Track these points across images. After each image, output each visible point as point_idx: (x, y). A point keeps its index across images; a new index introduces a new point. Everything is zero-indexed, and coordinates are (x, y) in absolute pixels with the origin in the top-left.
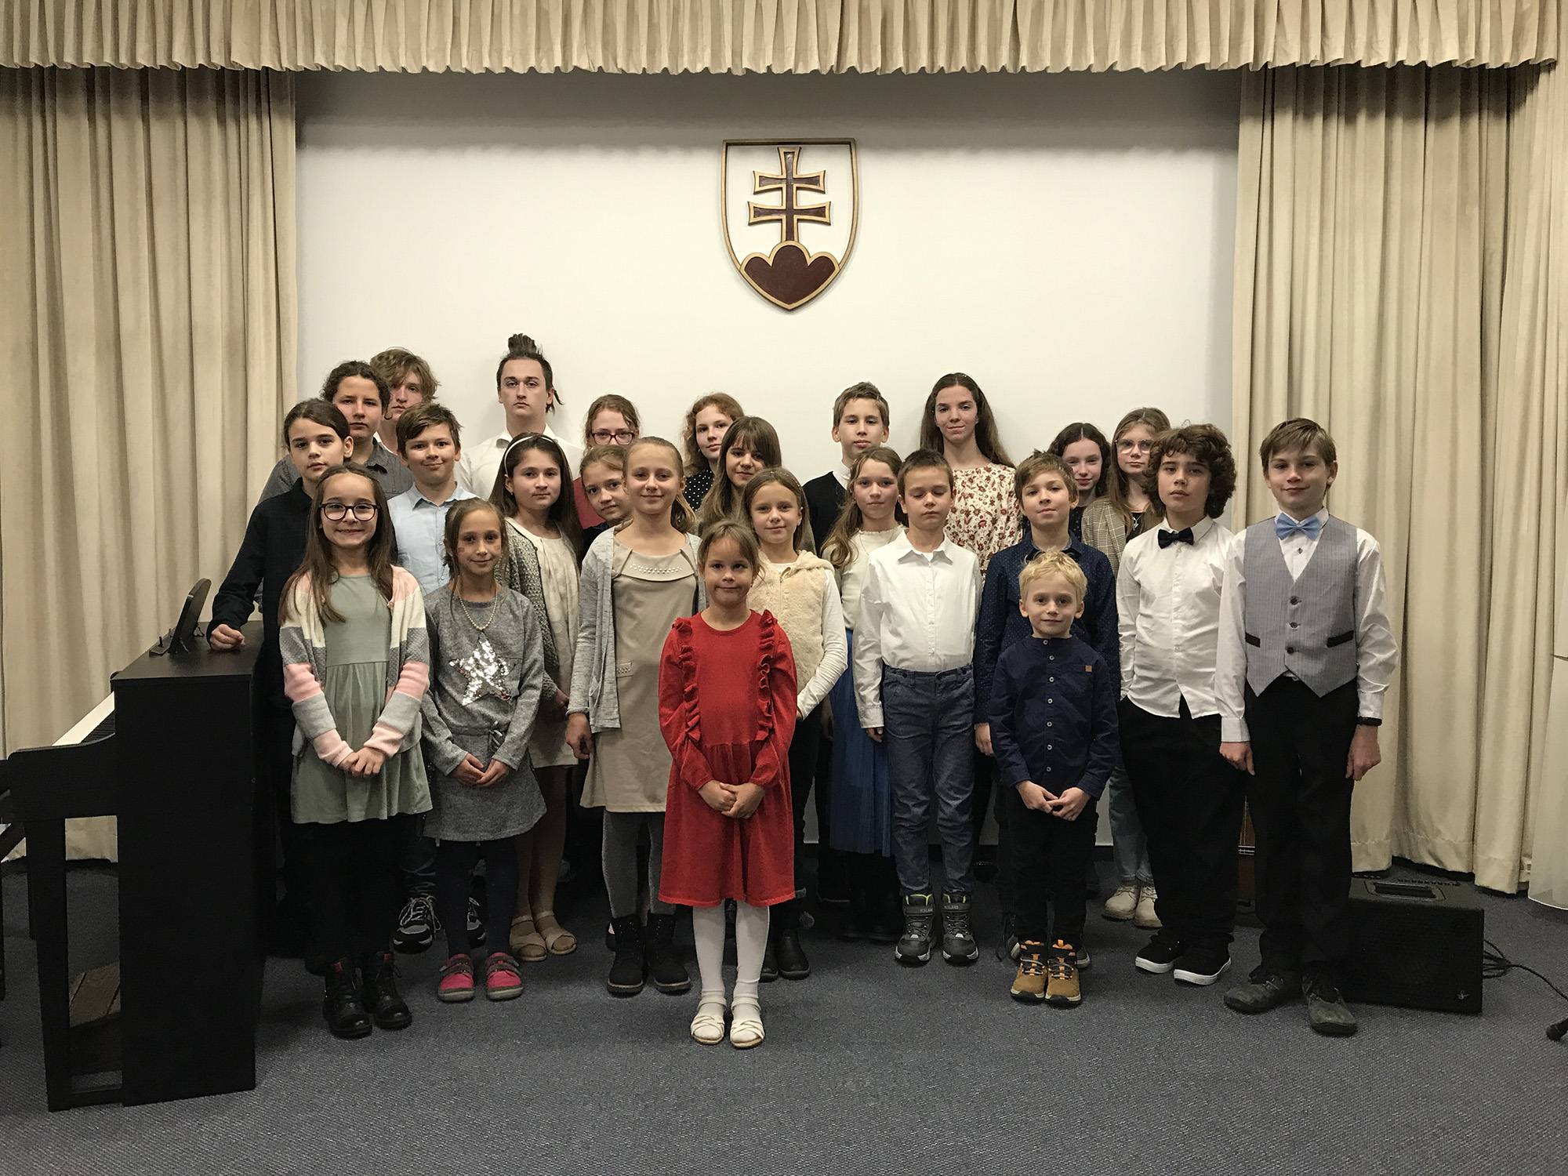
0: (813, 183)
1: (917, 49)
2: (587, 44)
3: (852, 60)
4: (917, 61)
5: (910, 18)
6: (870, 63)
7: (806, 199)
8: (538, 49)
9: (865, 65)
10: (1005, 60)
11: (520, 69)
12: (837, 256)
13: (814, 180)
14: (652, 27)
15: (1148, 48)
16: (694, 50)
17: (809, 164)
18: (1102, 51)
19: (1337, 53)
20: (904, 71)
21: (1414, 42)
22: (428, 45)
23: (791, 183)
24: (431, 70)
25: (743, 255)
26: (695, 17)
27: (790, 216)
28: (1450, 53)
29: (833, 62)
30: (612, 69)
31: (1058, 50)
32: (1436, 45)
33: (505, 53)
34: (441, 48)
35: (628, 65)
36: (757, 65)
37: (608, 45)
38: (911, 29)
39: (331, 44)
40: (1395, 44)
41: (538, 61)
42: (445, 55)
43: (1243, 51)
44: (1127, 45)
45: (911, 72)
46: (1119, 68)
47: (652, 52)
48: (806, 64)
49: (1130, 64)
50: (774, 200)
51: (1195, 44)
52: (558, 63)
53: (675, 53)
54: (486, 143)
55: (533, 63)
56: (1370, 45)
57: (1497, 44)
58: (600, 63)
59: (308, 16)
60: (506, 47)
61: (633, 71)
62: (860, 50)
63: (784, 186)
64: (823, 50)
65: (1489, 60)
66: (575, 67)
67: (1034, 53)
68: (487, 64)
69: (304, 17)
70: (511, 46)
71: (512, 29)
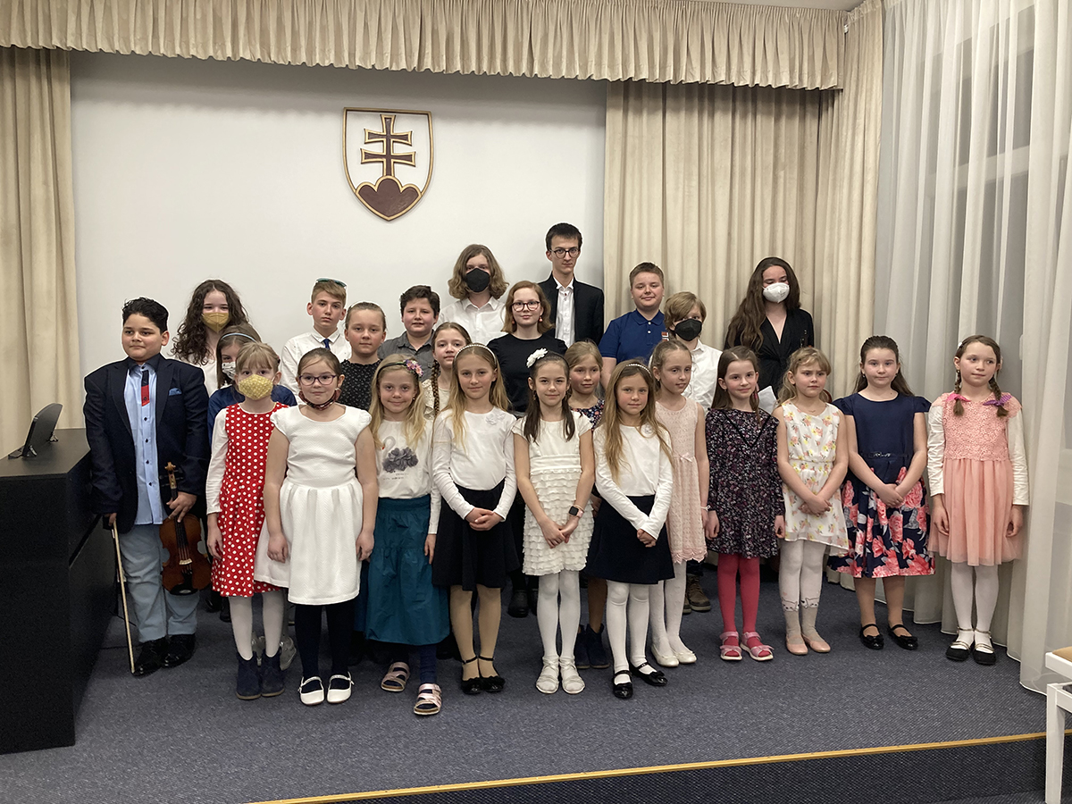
0: (404, 138)
1: (469, 58)
2: (249, 42)
3: (428, 64)
4: (469, 67)
5: (465, 38)
6: (439, 67)
7: (399, 149)
8: (215, 43)
9: (437, 68)
10: (524, 69)
11: (201, 56)
12: (420, 187)
13: (405, 137)
14: (295, 34)
15: (612, 66)
16: (323, 51)
17: (401, 127)
18: (584, 66)
19: (722, 77)
20: (461, 72)
21: (765, 72)
22: (135, 35)
23: (389, 138)
24: (137, 53)
25: (357, 183)
26: (324, 29)
27: (388, 160)
28: (785, 81)
29: (415, 65)
30: (267, 60)
31: (557, 65)
32: (777, 75)
33: (191, 46)
34: (145, 38)
35: (278, 58)
36: (365, 64)
37: (265, 45)
38: (466, 46)
39: (63, 31)
40: (754, 73)
41: (215, 52)
42: (147, 44)
43: (667, 72)
44: (599, 64)
45: (466, 73)
46: (594, 78)
47: (295, 50)
48: (398, 65)
49: (601, 76)
50: (377, 148)
51: (639, 66)
52: (229, 54)
53: (310, 52)
54: (178, 102)
55: (211, 53)
56: (740, 73)
57: (812, 75)
58: (258, 56)
59: (47, 11)
60: (192, 41)
61: (282, 62)
62: (433, 58)
63: (385, 140)
64: (409, 55)
65: (806, 85)
66: (241, 58)
67: (543, 65)
68: (178, 51)
69: (44, 12)
70: (196, 41)
71: (195, 28)
